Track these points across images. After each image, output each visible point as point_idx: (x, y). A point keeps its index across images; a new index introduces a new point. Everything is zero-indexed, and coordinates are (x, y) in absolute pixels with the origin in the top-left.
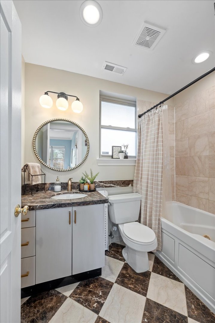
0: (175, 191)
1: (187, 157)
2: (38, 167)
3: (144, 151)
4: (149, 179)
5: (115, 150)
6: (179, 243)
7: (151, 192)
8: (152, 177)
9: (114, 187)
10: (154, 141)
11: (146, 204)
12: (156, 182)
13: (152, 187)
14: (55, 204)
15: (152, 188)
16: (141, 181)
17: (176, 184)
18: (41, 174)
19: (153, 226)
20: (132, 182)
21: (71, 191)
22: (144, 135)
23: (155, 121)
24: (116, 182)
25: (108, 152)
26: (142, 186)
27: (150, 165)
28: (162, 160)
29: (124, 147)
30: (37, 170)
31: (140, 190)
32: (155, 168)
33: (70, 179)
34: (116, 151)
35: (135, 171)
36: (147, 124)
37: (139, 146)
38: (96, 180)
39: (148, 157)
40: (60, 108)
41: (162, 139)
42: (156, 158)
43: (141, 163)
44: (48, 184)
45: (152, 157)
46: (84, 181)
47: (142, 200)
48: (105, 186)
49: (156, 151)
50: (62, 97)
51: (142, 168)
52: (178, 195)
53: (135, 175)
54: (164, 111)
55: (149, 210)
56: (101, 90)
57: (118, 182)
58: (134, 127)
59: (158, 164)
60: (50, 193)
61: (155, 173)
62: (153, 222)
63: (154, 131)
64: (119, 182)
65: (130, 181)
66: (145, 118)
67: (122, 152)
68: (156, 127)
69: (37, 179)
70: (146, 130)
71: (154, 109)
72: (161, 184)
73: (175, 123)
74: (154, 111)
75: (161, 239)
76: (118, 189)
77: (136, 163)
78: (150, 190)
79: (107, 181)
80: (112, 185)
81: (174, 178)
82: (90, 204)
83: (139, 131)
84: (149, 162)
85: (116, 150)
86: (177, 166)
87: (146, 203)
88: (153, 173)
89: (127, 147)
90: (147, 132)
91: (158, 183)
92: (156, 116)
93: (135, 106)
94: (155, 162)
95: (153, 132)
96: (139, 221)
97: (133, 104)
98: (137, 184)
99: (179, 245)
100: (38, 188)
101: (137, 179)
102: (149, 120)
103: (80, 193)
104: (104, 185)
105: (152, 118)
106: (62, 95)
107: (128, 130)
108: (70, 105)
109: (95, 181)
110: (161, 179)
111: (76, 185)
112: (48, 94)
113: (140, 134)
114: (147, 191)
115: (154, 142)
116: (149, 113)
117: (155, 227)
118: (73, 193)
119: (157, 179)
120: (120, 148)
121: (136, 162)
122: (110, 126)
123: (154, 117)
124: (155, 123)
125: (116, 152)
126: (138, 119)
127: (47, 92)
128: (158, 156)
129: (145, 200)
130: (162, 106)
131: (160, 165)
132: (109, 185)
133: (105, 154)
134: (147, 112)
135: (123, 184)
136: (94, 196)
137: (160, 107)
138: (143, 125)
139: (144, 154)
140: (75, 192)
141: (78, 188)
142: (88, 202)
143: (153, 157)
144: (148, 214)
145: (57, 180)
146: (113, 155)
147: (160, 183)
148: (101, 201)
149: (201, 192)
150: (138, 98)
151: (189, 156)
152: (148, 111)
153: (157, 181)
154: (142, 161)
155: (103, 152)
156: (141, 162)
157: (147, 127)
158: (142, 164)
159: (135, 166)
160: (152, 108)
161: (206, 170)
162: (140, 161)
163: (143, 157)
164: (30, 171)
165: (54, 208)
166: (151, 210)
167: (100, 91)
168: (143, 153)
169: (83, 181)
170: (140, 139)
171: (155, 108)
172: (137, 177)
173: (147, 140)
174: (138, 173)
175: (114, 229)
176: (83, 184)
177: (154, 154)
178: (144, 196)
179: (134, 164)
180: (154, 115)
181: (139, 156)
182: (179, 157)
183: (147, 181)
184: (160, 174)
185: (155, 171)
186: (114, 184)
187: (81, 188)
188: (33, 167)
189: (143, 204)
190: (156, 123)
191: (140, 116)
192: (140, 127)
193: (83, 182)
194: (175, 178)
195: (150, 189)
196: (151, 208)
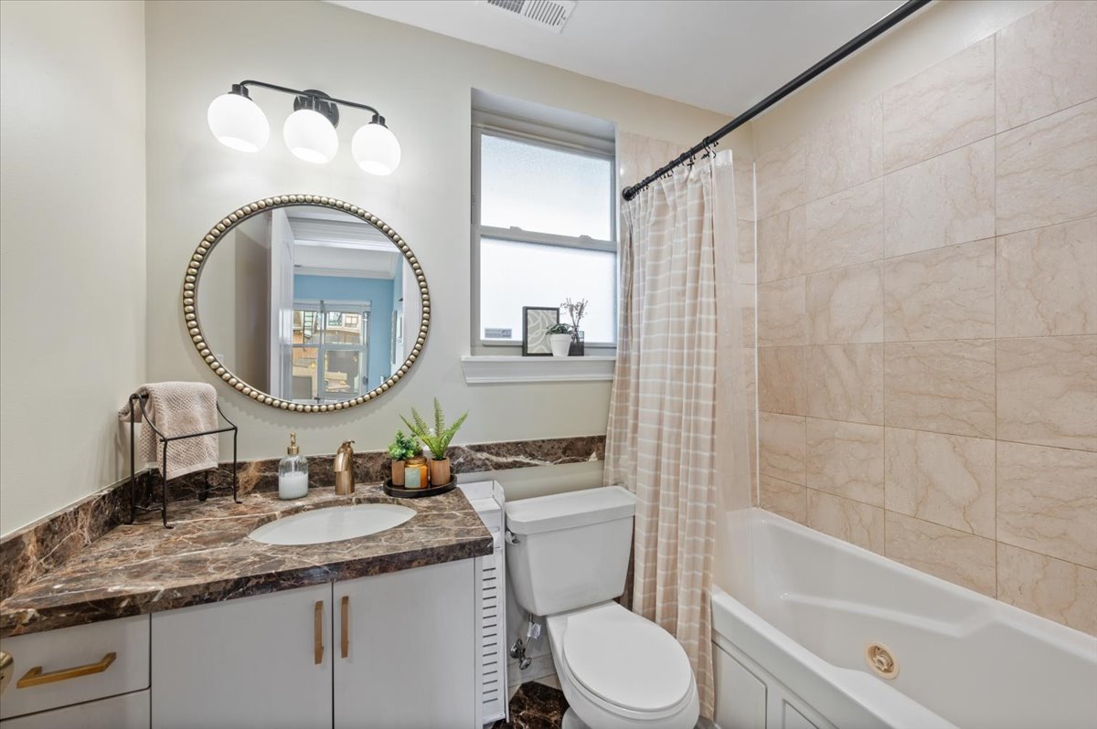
0: (758, 472)
1: (802, 347)
2: (204, 397)
3: (642, 326)
4: (665, 435)
5: (534, 322)
6: (785, 702)
7: (672, 488)
8: (675, 430)
9: (529, 465)
10: (680, 288)
11: (653, 534)
12: (691, 451)
13: (677, 466)
14: (248, 579)
15: (677, 473)
16: (634, 442)
17: (760, 446)
18: (217, 428)
19: (681, 624)
20: (599, 444)
21: (353, 491)
22: (644, 267)
23: (685, 212)
24: (540, 447)
25: (510, 331)
26: (636, 460)
27: (668, 382)
28: (715, 365)
29: (571, 310)
30: (198, 410)
31: (630, 476)
32: (689, 397)
33: (346, 445)
34: (537, 327)
35: (613, 403)
36: (657, 223)
37: (627, 307)
38: (461, 441)
39: (660, 350)
40: (302, 154)
41: (712, 283)
42: (690, 357)
43: (633, 373)
44: (253, 466)
45: (674, 351)
46: (407, 449)
47: (637, 514)
48: (496, 464)
49: (692, 329)
50: (310, 107)
51: (637, 390)
52: (769, 485)
53: (612, 415)
54: (721, 172)
55: (665, 557)
56: (476, 87)
57: (546, 447)
58: (606, 237)
59: (698, 380)
60: (256, 507)
61: (688, 414)
62: (682, 607)
63: (683, 250)
64: (549, 446)
65: (592, 439)
66: (646, 201)
67: (561, 330)
68: (689, 235)
69: (193, 450)
70: (650, 249)
71: (683, 167)
72: (712, 458)
73: (758, 221)
74: (683, 172)
75: (710, 675)
76: (548, 472)
77: (613, 372)
78: (669, 480)
79: (503, 445)
80: (522, 458)
81: (755, 421)
82: (415, 563)
83: (624, 248)
84: (663, 370)
85: (540, 324)
86: (765, 380)
87: (653, 527)
88: (681, 412)
89: (579, 309)
90: (657, 256)
91: (699, 452)
92: (689, 191)
93: (610, 155)
94: (688, 370)
95: (678, 256)
96: (626, 600)
97: (603, 147)
98: (618, 450)
99: (784, 706)
100: (208, 486)
101: (621, 433)
102: (662, 210)
103: (385, 501)
104: (491, 461)
105: (674, 201)
106: (312, 99)
107: (586, 244)
108: (346, 141)
109: (454, 448)
110: (709, 437)
111: (374, 467)
112: (246, 93)
113: (629, 262)
114: (657, 481)
115: (684, 293)
116: (663, 182)
117: (690, 627)
118: (359, 502)
119: (696, 439)
120: (552, 315)
121: (614, 366)
122: (515, 230)
123: (681, 197)
124: (686, 220)
125: (541, 330)
126: (622, 203)
127: (243, 83)
128: (699, 346)
129: (649, 519)
130: (712, 155)
131: (707, 385)
132: (510, 460)
133: (499, 336)
134: (656, 178)
135: (564, 453)
136: (438, 522)
137: (705, 156)
138: (642, 227)
139: (645, 340)
140: (368, 495)
141: (382, 479)
142: (406, 558)
143: (678, 351)
144: (661, 573)
145: (289, 452)
146: (529, 340)
147: (707, 454)
148: (462, 546)
149: (856, 480)
150: (624, 128)
151: (807, 343)
152: (661, 173)
153: (696, 447)
154: (639, 364)
155: (487, 330)
156: (633, 367)
157: (656, 233)
158: (638, 377)
159: (612, 381)
160: (674, 164)
161: (872, 397)
162: (629, 362)
163: (639, 351)
164: (160, 419)
165: (243, 594)
166: (672, 557)
167: (474, 93)
168: (643, 336)
169: (404, 451)
170: (629, 282)
171: (688, 161)
172: (621, 423)
173: (654, 285)
174: (622, 411)
175: (529, 635)
176: (403, 462)
177: (681, 341)
178: (646, 503)
179: (607, 376)
180: (681, 189)
181: (626, 345)
182: (770, 345)
183: (656, 442)
184: (705, 419)
185: (688, 405)
186: (533, 456)
187: (394, 477)
188: (174, 401)
189: (642, 533)
190: (689, 219)
191: (628, 195)
192: (631, 235)
193: (403, 455)
194: (757, 424)
195: (669, 474)
196: (673, 550)
